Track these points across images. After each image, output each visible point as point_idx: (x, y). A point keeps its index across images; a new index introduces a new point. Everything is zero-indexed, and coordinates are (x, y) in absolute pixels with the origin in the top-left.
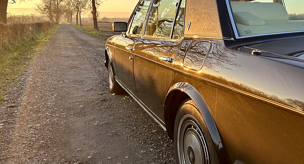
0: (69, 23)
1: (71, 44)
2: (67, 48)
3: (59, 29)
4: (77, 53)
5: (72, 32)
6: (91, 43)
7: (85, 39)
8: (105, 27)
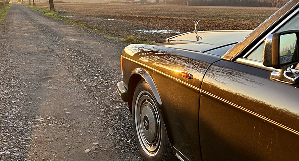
0: (20, 3)
1: (29, 32)
2: (24, 37)
3: (9, 9)
4: (41, 46)
5: (26, 14)
6: (55, 29)
7: (43, 22)
8: (61, 7)
